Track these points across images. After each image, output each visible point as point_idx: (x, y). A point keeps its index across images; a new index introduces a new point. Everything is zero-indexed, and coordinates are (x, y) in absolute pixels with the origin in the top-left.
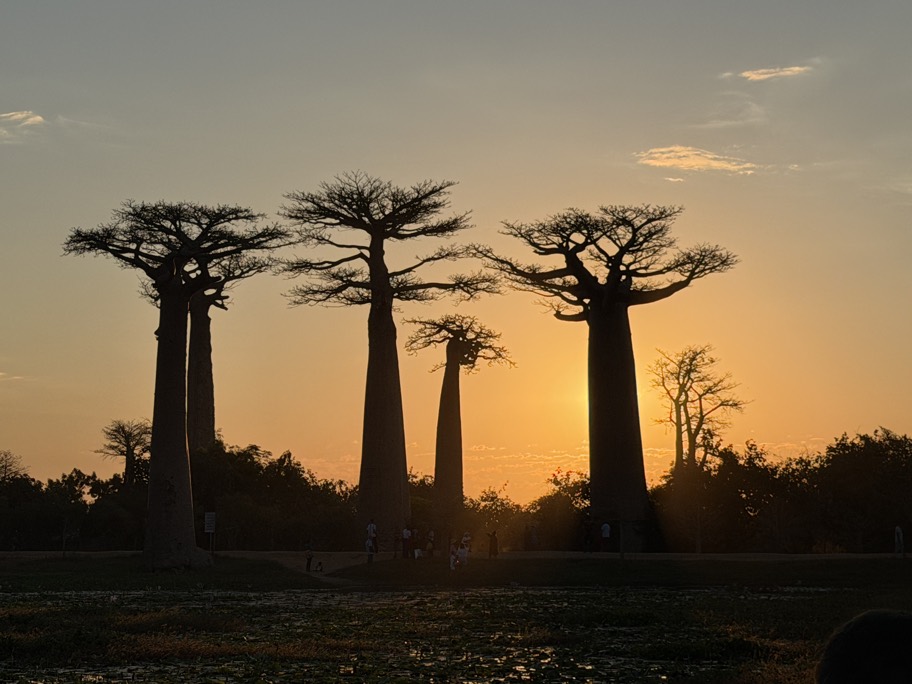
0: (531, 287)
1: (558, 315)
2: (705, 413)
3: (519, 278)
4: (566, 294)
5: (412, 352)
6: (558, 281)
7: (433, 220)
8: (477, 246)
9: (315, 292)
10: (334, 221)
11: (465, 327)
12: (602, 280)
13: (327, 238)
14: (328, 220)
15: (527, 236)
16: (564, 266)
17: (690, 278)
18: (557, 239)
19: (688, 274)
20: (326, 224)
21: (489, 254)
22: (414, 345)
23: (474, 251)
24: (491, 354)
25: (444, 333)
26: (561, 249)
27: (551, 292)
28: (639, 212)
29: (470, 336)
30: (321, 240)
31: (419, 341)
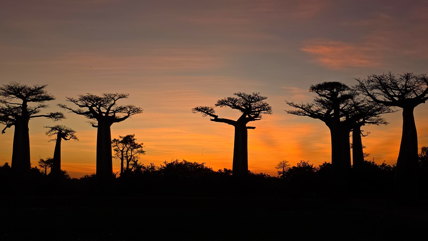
1: (93, 126)
2: (132, 154)
8: (61, 104)
10: (14, 96)
11: (62, 129)
15: (74, 101)
16: (89, 110)
17: (129, 115)
19: (127, 114)
20: (12, 97)
21: (65, 107)
26: (87, 106)
28: (115, 95)
29: (64, 131)
30: (5, 102)
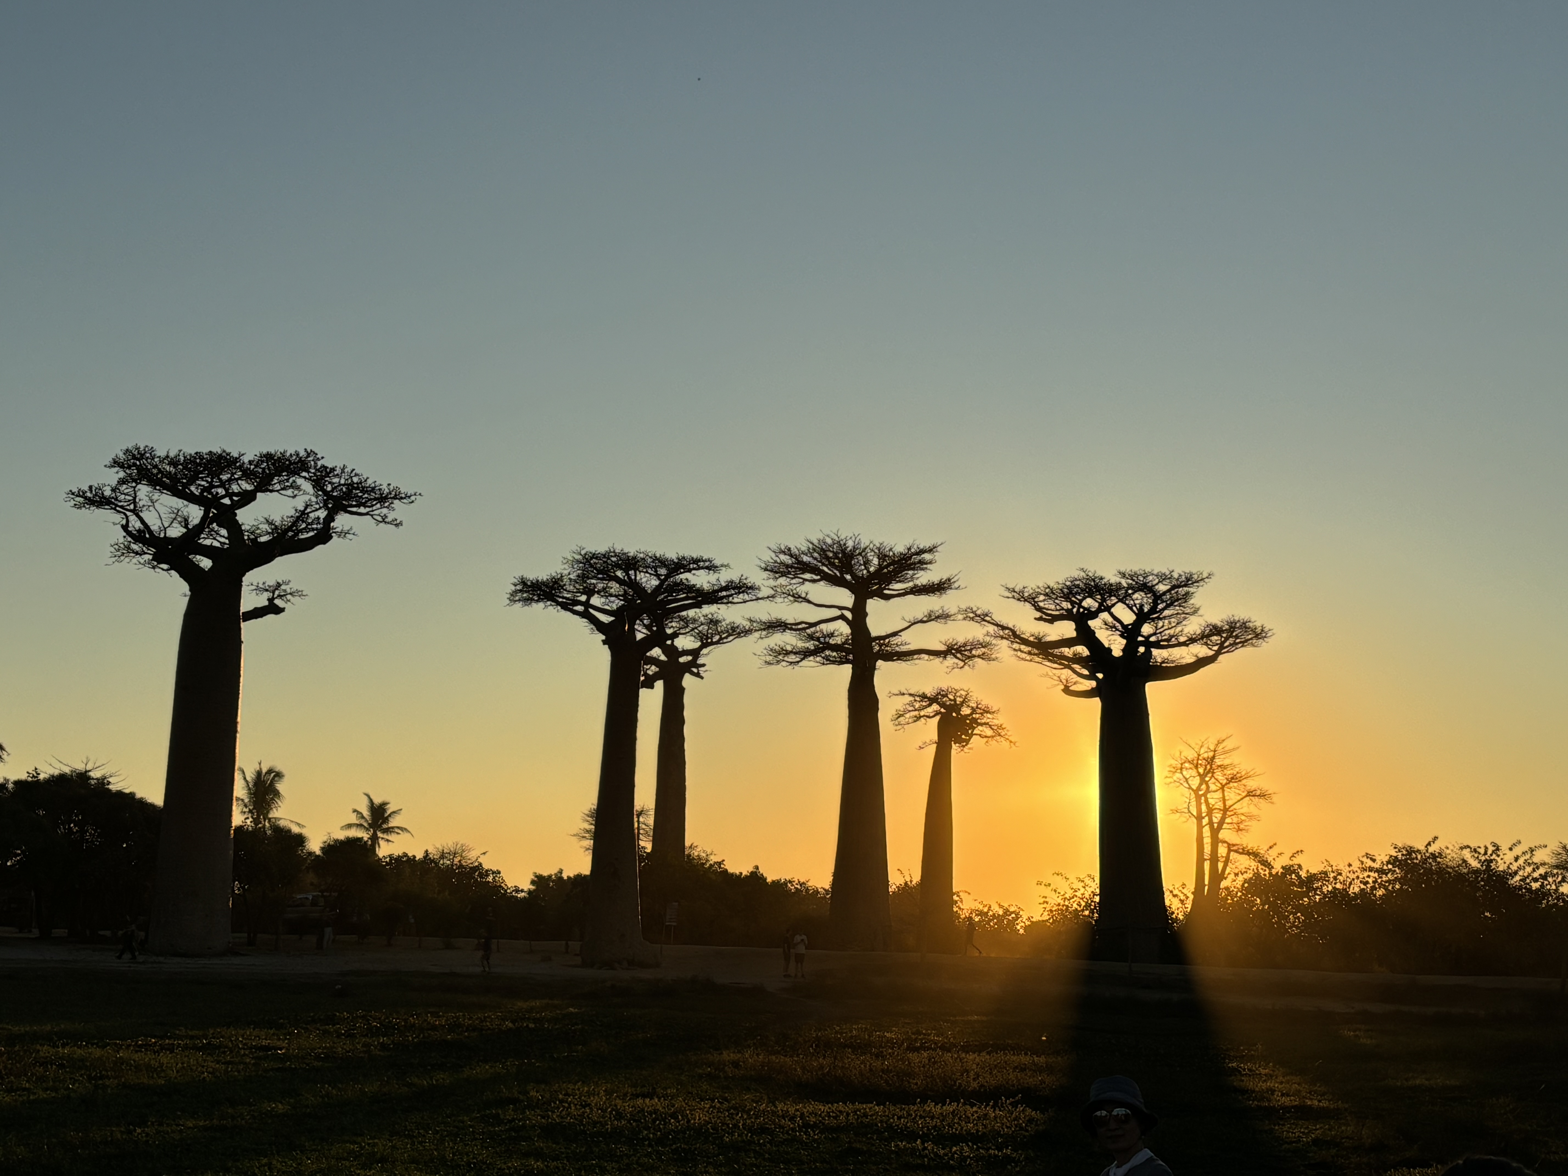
0: (1037, 659)
1: (1067, 690)
2: (1228, 803)
3: (1023, 647)
4: (1076, 667)
5: (899, 727)
6: (1067, 652)
7: (923, 578)
8: (975, 609)
9: (788, 653)
10: (813, 577)
11: (959, 700)
12: (1117, 652)
13: (803, 595)
14: (807, 576)
15: (1031, 600)
16: (1074, 634)
17: (1218, 653)
18: (1066, 605)
19: (1216, 648)
20: (805, 580)
21: (987, 618)
22: (901, 719)
23: (972, 615)
24: (989, 732)
25: (935, 707)
26: (1068, 616)
27: (1060, 664)
28: (1163, 578)
29: (966, 711)
30: (798, 598)
31: (907, 716)
